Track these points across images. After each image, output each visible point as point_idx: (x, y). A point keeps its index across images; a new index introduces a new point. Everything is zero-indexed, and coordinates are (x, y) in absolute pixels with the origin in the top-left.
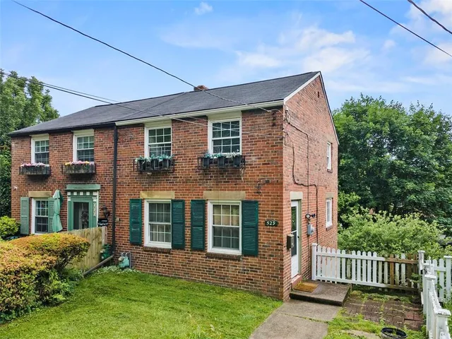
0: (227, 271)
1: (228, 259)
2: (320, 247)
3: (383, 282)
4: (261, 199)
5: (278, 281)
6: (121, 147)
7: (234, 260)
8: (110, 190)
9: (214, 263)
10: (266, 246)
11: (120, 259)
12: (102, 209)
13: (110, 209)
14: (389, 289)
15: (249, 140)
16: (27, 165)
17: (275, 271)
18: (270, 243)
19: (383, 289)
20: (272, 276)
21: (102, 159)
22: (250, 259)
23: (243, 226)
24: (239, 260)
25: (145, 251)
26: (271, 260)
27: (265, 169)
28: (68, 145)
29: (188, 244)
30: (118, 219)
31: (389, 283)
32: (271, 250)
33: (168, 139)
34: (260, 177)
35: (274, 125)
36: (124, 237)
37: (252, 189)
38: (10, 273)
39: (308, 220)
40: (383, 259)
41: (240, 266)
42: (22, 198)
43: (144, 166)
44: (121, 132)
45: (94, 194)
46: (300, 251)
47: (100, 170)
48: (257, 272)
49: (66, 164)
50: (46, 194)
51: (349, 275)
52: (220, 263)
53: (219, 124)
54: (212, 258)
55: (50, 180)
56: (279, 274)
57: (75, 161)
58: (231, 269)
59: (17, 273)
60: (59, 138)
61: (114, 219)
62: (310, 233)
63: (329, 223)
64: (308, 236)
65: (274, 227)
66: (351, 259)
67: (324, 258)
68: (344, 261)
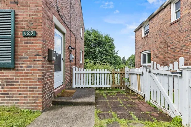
2: (77, 68)
3: (109, 84)
10: (24, 58)
17: (33, 82)
18: (27, 55)
20: (30, 88)
26: (30, 71)
31: (112, 84)
32: (29, 61)
39: (71, 51)
48: (13, 85)
51: (93, 83)
62: (71, 59)
63: (81, 62)
64: (70, 61)
65: (32, 38)
66: (94, 74)
67: (79, 75)
68: (90, 75)
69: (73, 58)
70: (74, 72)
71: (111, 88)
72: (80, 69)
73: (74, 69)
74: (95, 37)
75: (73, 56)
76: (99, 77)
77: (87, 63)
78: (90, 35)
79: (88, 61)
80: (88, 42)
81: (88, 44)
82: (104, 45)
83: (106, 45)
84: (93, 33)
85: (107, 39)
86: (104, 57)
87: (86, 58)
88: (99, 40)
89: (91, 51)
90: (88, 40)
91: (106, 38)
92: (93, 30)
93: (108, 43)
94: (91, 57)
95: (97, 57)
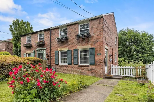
0: (85, 70)
1: (85, 67)
2: (113, 65)
3: (134, 75)
4: (96, 47)
5: (101, 72)
6: (52, 36)
7: (87, 67)
8: (49, 49)
9: (81, 68)
10: (97, 62)
11: (52, 69)
12: (47, 54)
13: (49, 55)
14: (136, 77)
15: (92, 29)
16: (25, 43)
17: (100, 69)
18: (98, 61)
19: (134, 77)
20: (99, 71)
21: (47, 40)
22: (92, 66)
23: (90, 56)
24: (89, 67)
25: (60, 66)
26: (99, 66)
27: (97, 37)
28: (37, 37)
29: (73, 63)
30: (51, 58)
31: (136, 75)
32: (99, 63)
33: (66, 32)
34: (95, 40)
35: (100, 23)
36: (53, 62)
37: (93, 44)
38: (19, 63)
39: (110, 57)
40: (134, 68)
41: (89, 68)
42: (24, 54)
43: (59, 40)
44: (52, 31)
45: (44, 50)
46: (108, 65)
47: (46, 43)
48: (94, 70)
49: (36, 42)
50: (31, 52)
51: (123, 74)
52: (83, 68)
53: (82, 25)
54: (80, 67)
55: (32, 48)
56: (102, 70)
57: (39, 41)
58: (86, 69)
59: (21, 63)
60: (34, 35)
61: (50, 57)
62: (110, 61)
63: (116, 62)
64: (110, 62)
65: (100, 55)
66: (124, 69)
67: (115, 69)
68: (121, 69)
69: (111, 60)
70: (112, 67)
71: (135, 78)
72: (115, 66)
73: (112, 66)
74: (130, 36)
75: (111, 59)
76: (127, 73)
77: (121, 61)
78: (125, 35)
79: (122, 60)
80: (122, 42)
81: (123, 44)
82: (141, 43)
83: (143, 43)
84: (128, 33)
85: (145, 37)
86: (140, 55)
87: (121, 57)
88: (136, 39)
89: (126, 50)
90: (123, 40)
91: (144, 35)
92: (128, 30)
93: (145, 41)
94: (126, 56)
95: (132, 55)
